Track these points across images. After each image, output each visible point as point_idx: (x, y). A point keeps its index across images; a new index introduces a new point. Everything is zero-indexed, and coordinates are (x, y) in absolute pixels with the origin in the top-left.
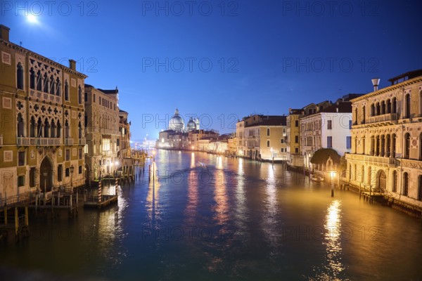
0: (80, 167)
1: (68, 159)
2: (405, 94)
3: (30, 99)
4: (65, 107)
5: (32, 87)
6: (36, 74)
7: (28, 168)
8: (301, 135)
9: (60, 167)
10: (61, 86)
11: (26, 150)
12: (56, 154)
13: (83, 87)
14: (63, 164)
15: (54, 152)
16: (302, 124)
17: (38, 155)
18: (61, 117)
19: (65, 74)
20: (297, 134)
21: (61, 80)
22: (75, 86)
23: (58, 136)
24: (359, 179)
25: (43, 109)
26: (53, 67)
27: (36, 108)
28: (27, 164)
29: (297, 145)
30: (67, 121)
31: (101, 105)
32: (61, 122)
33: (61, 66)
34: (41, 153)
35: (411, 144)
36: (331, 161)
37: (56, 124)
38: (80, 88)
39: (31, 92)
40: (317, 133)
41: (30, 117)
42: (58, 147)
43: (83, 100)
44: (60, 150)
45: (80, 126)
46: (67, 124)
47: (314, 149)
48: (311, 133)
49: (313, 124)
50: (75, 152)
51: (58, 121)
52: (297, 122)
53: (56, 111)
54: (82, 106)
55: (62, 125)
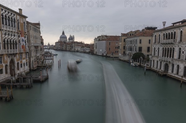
0: (27, 63)
1: (21, 59)
2: (180, 31)
3: (2, 30)
4: (18, 33)
5: (3, 24)
6: (4, 17)
7: (4, 65)
8: (126, 45)
9: (18, 63)
10: (16, 23)
11: (3, 56)
12: (16, 57)
13: (26, 23)
14: (19, 62)
15: (15, 56)
16: (127, 41)
17: (8, 58)
18: (17, 38)
19: (17, 16)
20: (124, 45)
21: (16, 19)
22: (22, 22)
23: (16, 48)
24: (155, 66)
25: (9, 35)
26: (12, 12)
27: (5, 34)
28: (4, 63)
29: (124, 50)
30: (19, 40)
31: (34, 31)
32: (17, 41)
33: (15, 12)
34: (9, 57)
35: (181, 53)
36: (142, 58)
38: (24, 23)
39: (3, 26)
40: (135, 45)
41: (3, 39)
42: (16, 54)
43: (26, 29)
44: (18, 55)
45: (25, 42)
46: (20, 42)
47: (133, 52)
48: (132, 45)
49: (133, 41)
50: (24, 56)
51: (16, 41)
52: (124, 40)
53: (14, 36)
54: (26, 32)
55: (17, 43)
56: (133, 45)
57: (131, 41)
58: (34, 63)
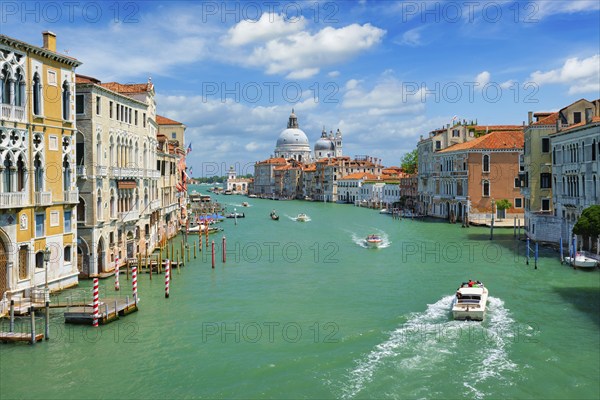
0: (67, 250)
1: (41, 233)
4: (34, 128)
8: (554, 171)
9: (24, 249)
10: (26, 88)
12: (15, 224)
13: (72, 85)
14: (31, 243)
15: (10, 221)
16: (558, 146)
18: (26, 147)
21: (24, 73)
22: (55, 84)
23: (20, 189)
26: (7, 47)
30: (37, 156)
31: (114, 119)
32: (26, 160)
33: (25, 47)
37: (15, 165)
38: (65, 86)
42: (19, 210)
43: (73, 112)
44: (24, 217)
45: (66, 164)
46: (38, 163)
47: (582, 202)
48: (575, 166)
49: (580, 147)
50: (54, 218)
51: (20, 157)
52: (546, 143)
53: (14, 138)
54: (70, 124)
55: (27, 166)
56: (584, 169)
57: (573, 149)
58: (107, 250)
